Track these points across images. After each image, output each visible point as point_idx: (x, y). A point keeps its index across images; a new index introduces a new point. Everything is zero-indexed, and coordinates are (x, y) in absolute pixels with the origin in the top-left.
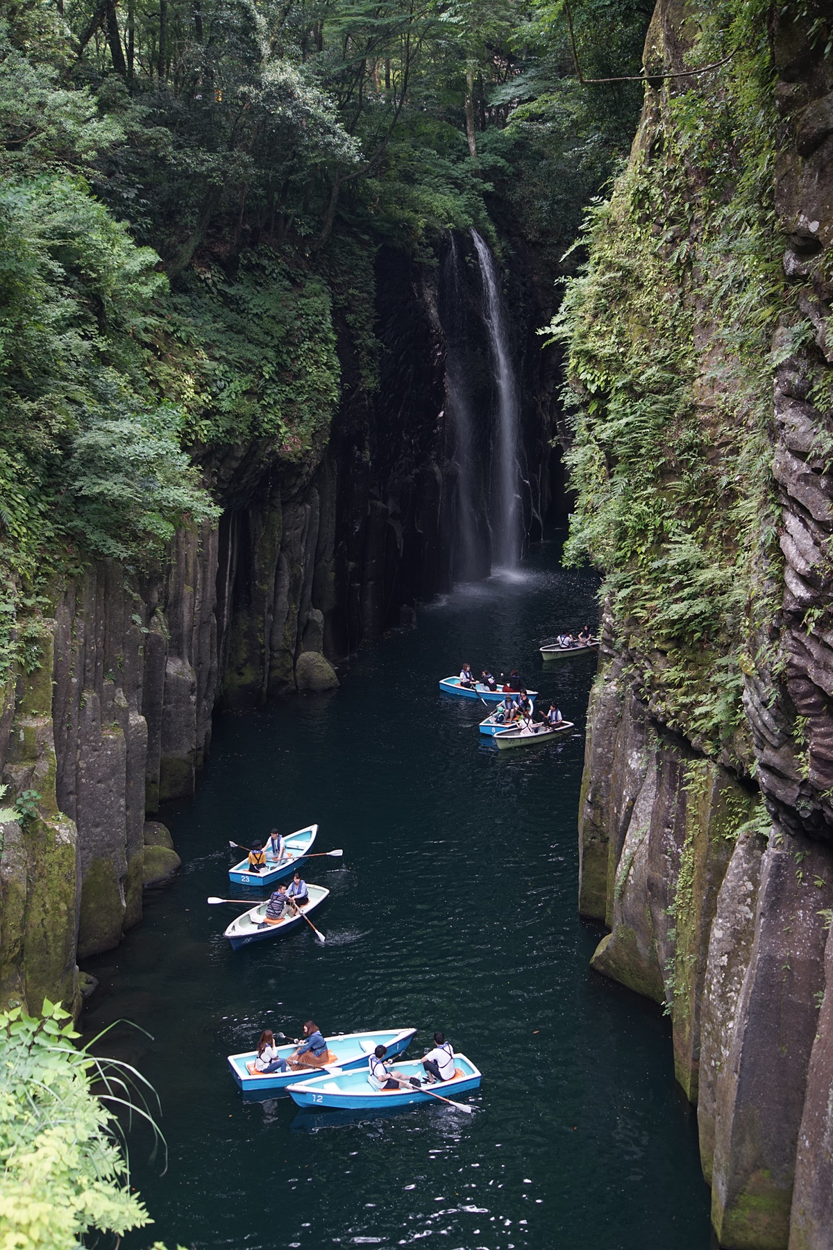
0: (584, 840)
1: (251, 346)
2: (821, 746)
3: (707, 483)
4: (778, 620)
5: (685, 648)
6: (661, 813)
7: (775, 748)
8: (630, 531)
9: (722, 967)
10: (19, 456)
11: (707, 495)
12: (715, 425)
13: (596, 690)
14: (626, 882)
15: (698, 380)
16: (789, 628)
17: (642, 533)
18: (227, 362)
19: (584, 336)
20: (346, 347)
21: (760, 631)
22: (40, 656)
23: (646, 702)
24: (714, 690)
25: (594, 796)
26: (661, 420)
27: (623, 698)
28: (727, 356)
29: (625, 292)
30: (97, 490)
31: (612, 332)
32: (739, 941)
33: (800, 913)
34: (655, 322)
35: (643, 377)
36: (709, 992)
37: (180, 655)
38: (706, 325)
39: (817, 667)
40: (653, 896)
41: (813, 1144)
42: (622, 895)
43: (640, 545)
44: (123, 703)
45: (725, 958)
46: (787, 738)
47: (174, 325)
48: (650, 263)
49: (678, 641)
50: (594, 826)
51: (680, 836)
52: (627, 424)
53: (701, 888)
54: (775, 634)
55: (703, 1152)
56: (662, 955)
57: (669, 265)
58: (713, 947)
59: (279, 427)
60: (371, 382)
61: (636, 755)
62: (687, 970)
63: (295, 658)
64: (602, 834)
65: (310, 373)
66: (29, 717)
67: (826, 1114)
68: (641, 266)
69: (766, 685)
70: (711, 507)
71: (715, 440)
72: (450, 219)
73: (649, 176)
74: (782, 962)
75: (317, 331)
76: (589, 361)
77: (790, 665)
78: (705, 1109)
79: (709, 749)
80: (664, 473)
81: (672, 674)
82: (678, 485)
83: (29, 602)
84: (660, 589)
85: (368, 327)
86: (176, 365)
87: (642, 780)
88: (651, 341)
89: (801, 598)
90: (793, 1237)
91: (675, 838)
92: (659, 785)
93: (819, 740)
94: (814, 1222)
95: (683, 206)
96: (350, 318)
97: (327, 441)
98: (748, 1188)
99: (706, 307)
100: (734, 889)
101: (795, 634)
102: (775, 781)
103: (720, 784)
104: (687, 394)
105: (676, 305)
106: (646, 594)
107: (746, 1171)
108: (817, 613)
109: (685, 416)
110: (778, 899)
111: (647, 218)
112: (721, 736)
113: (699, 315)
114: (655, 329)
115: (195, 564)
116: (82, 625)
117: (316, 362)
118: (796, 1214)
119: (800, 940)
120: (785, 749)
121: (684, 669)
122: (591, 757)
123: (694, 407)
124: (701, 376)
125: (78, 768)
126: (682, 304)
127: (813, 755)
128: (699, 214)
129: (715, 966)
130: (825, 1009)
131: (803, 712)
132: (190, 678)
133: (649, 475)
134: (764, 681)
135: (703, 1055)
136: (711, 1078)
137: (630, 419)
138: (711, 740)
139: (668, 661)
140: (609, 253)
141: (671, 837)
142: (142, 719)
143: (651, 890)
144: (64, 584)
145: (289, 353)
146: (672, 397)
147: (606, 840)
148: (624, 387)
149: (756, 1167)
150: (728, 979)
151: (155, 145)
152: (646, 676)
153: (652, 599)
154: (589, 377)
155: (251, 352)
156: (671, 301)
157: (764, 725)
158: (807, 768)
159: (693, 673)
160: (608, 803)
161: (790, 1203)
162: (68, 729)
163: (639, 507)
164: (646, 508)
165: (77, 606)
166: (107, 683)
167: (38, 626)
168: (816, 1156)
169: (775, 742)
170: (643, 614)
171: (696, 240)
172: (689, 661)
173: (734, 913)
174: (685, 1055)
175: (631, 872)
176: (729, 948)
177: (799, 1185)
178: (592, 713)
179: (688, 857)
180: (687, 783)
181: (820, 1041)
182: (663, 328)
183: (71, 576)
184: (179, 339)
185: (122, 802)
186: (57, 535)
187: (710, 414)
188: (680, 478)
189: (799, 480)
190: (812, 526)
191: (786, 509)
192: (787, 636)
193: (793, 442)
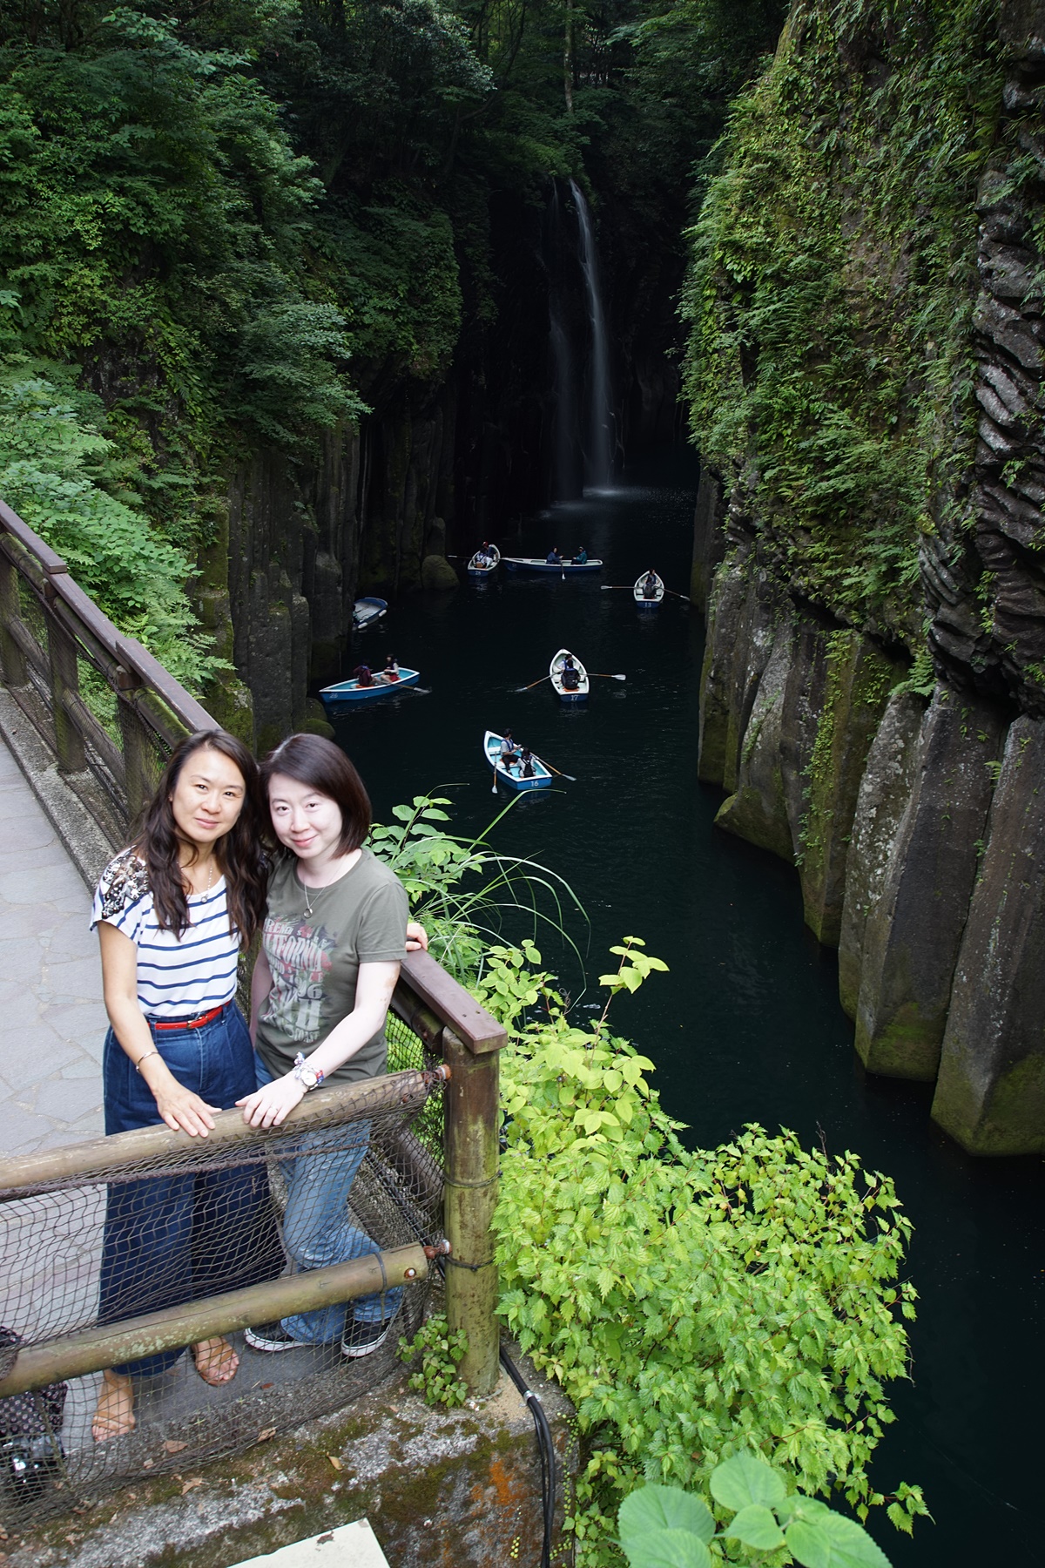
0: (705, 713)
1: (385, 266)
2: (1008, 600)
3: (855, 367)
4: (967, 476)
5: (829, 525)
6: (797, 682)
7: (952, 606)
8: (777, 415)
9: (871, 819)
10: (197, 333)
11: (854, 377)
12: (864, 309)
13: (720, 576)
14: (753, 748)
15: (847, 267)
16: (980, 483)
17: (788, 416)
18: (367, 279)
19: (730, 228)
20: (466, 279)
21: (944, 490)
22: (217, 532)
23: (787, 579)
24: (859, 564)
25: (716, 673)
26: (809, 306)
27: (747, 582)
28: (875, 241)
29: (772, 183)
30: (268, 373)
31: (758, 223)
32: (887, 795)
33: (962, 766)
34: (801, 212)
35: (792, 264)
36: (856, 843)
37: (327, 550)
38: (853, 212)
39: (1010, 521)
40: (785, 759)
41: (970, 979)
42: (749, 759)
43: (786, 428)
44: (288, 584)
45: (874, 811)
46: (967, 595)
47: (319, 241)
48: (798, 154)
49: (822, 519)
50: (715, 700)
51: (817, 703)
52: (775, 311)
53: (841, 748)
54: (962, 492)
55: (843, 987)
56: (792, 813)
57: (818, 155)
58: (862, 801)
59: (411, 344)
60: (487, 310)
61: (761, 633)
62: (822, 824)
63: (421, 560)
64: (723, 707)
65: (436, 298)
66: (208, 590)
67: (988, 951)
68: (788, 157)
69: (947, 543)
70: (858, 389)
71: (865, 323)
72: (553, 167)
73: (799, 66)
74: (941, 812)
75: (443, 259)
76: (735, 252)
77: (980, 520)
78: (848, 948)
79: (854, 618)
80: (811, 357)
81: (817, 549)
82: (826, 368)
83: (206, 480)
84: (805, 469)
85: (484, 260)
86: (322, 279)
87: (768, 656)
88: (798, 230)
89: (1000, 450)
90: (944, 1063)
91: (810, 706)
92: (795, 656)
93: (1006, 594)
94: (969, 1050)
95: (834, 95)
96: (469, 250)
97: (450, 362)
98: (896, 1019)
99: (855, 195)
100: (885, 746)
101: (987, 489)
102: (950, 638)
103: (864, 651)
104: (835, 280)
105: (824, 194)
106: (791, 474)
107: (895, 1003)
108: (1018, 465)
109: (834, 301)
110: (941, 753)
111: (795, 109)
112: (868, 606)
113: (848, 203)
114: (802, 219)
115: (340, 467)
116: (251, 507)
117: (442, 288)
118: (949, 1042)
119: (960, 791)
120: (962, 607)
121: (828, 545)
122: (714, 637)
123: (843, 292)
124: (849, 262)
125: (249, 643)
126: (829, 194)
127: (999, 610)
128: (850, 102)
129: (864, 818)
130: (990, 855)
131: (991, 566)
132: (337, 570)
133: (796, 360)
134: (945, 540)
135: (848, 900)
136: (855, 920)
137: (778, 305)
138: (856, 609)
139: (812, 538)
140: (755, 146)
141: (806, 704)
142: (304, 599)
143: (783, 753)
144: (235, 468)
145: (417, 278)
146: (821, 283)
147: (726, 713)
148: (772, 276)
149: (905, 1000)
150: (876, 830)
151: (306, 58)
152: (790, 552)
153: (797, 479)
154: (735, 267)
155: (388, 271)
156: (819, 190)
157: (942, 582)
158: (989, 623)
159: (839, 548)
160: (729, 679)
161: (943, 1032)
162: (240, 604)
163: (787, 391)
164: (793, 392)
165: (247, 490)
166: (272, 564)
167: (216, 503)
168: (974, 990)
169: (953, 600)
170: (789, 493)
171: (845, 128)
172: (833, 537)
173: (884, 769)
174: (816, 901)
175: (759, 738)
176: (877, 801)
177: (954, 1016)
178: (716, 597)
179: (826, 721)
180: (831, 650)
181: (983, 884)
182: (809, 218)
183: (240, 460)
184: (324, 254)
185: (288, 674)
186: (228, 419)
187: (859, 299)
188: (828, 360)
189: (1006, 327)
190: (1018, 376)
191: (985, 361)
192: (976, 492)
193: (1002, 288)
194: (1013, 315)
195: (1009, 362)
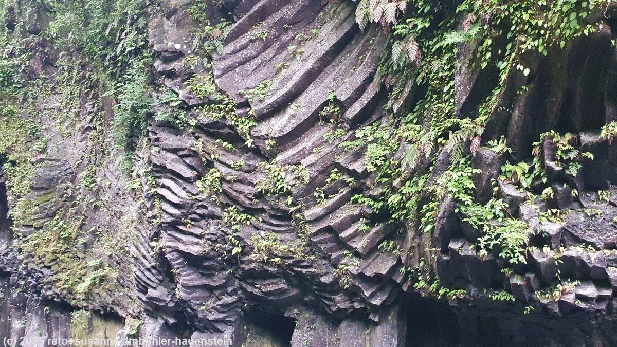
2: (186, 280)
4: (157, 228)
7: (155, 288)
16: (165, 230)
39: (184, 245)
61: (17, 322)
79: (83, 304)
87: (24, 333)
89: (175, 214)
93: (185, 278)
103: (91, 319)
120: (160, 287)
131: (175, 267)
157: (148, 279)
169: (154, 285)
189: (172, 161)
190: (180, 181)
191: (159, 178)
192: (164, 235)
193: (166, 145)
194: (175, 156)
195: (176, 176)
